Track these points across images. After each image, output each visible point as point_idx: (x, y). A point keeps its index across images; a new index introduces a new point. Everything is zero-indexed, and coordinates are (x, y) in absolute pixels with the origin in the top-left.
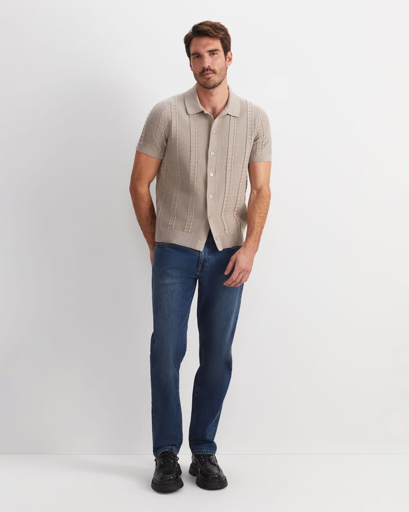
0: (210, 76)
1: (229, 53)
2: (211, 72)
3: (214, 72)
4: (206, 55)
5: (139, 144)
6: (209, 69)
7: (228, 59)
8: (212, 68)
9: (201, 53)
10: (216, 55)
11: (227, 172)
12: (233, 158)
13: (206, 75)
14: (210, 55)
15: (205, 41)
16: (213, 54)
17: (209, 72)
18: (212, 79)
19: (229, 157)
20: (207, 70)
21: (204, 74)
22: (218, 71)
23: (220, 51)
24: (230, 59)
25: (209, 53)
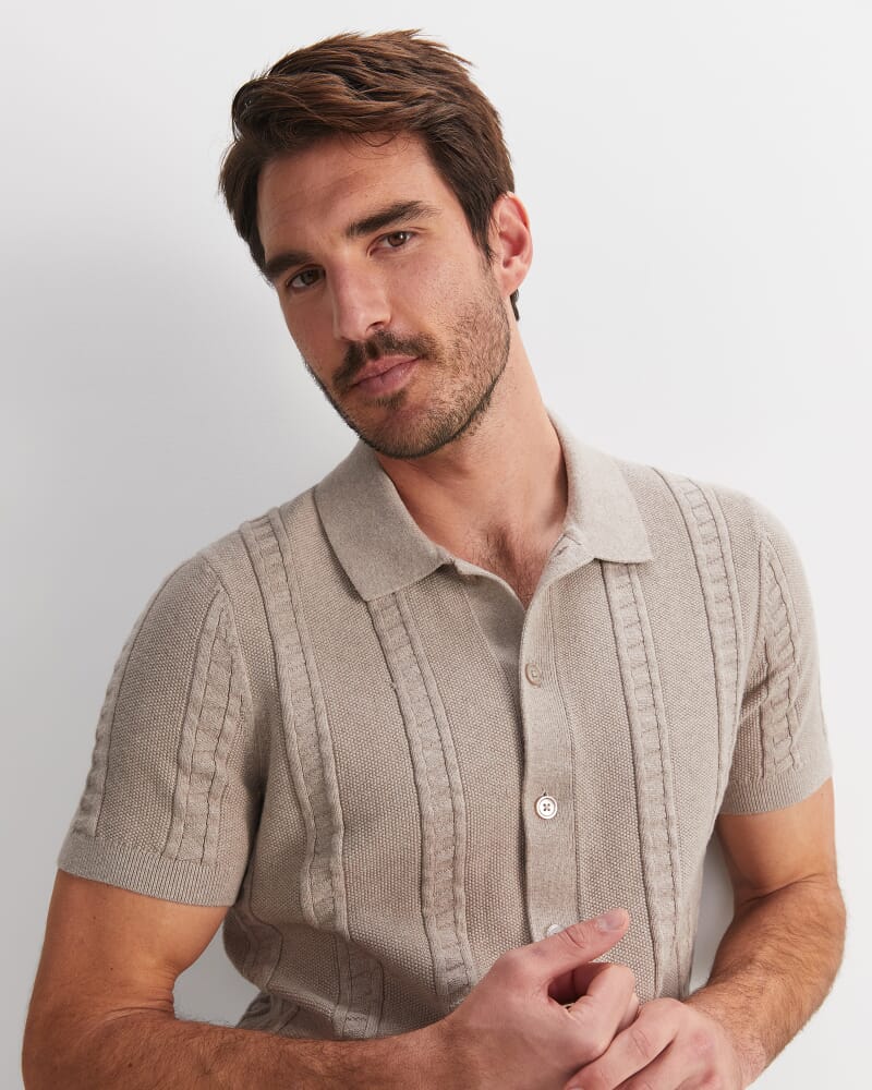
0: (402, 380)
1: (503, 209)
2: (398, 357)
3: (422, 351)
4: (350, 255)
5: (77, 830)
6: (381, 342)
7: (500, 248)
8: (400, 330)
9: (313, 252)
10: (412, 246)
11: (655, 901)
12: (672, 813)
13: (378, 382)
14: (374, 250)
15: (320, 168)
16: (397, 239)
17: (388, 360)
18: (413, 397)
19: (646, 810)
20: (374, 352)
21: (361, 374)
22: (444, 339)
23: (429, 211)
24: (518, 245)
25: (364, 240)
